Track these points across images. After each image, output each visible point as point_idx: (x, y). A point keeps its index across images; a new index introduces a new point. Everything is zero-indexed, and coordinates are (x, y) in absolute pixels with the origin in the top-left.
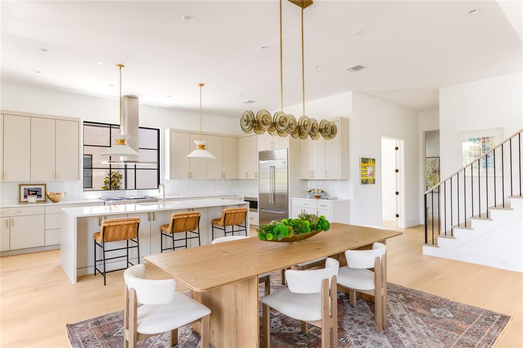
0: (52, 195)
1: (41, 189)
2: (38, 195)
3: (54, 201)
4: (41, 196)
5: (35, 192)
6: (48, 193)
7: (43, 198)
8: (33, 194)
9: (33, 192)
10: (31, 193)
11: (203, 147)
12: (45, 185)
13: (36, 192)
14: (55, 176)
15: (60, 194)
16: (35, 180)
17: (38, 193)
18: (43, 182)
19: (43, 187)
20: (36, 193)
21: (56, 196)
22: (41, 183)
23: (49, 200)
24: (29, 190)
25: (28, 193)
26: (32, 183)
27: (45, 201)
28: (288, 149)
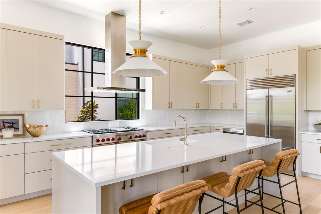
0: (32, 128)
1: (18, 120)
2: (15, 128)
3: (34, 135)
4: (18, 129)
5: (11, 125)
6: (28, 126)
7: (21, 132)
8: (9, 127)
9: (9, 125)
10: (6, 125)
11: (222, 68)
12: (23, 115)
13: (13, 123)
14: (36, 104)
15: (42, 126)
16: (12, 109)
17: (14, 126)
18: (20, 111)
19: (20, 118)
20: (13, 125)
21: (37, 129)
22: (18, 113)
23: (28, 134)
24: (3, 122)
25: (2, 125)
26: (8, 113)
27: (23, 135)
28: (295, 75)
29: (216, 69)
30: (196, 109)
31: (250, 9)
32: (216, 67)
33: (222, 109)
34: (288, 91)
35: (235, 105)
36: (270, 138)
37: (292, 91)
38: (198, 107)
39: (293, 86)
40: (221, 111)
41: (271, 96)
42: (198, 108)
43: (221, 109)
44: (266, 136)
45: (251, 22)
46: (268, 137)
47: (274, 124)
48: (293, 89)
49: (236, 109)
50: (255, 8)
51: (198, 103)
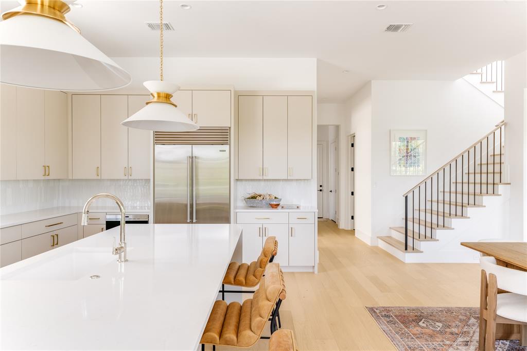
28: (230, 128)
29: (156, 99)
30: (43, 178)
31: (183, 6)
32: (156, 95)
33: (99, 178)
34: (220, 151)
35: (128, 170)
36: (195, 223)
37: (225, 151)
38: (49, 175)
39: (226, 144)
40: (96, 182)
41: (196, 157)
42: (47, 178)
43: (96, 177)
44: (189, 221)
45: (171, 27)
46: (192, 222)
47: (200, 201)
48: (226, 147)
49: (130, 178)
50: (191, 7)
51: (48, 167)
